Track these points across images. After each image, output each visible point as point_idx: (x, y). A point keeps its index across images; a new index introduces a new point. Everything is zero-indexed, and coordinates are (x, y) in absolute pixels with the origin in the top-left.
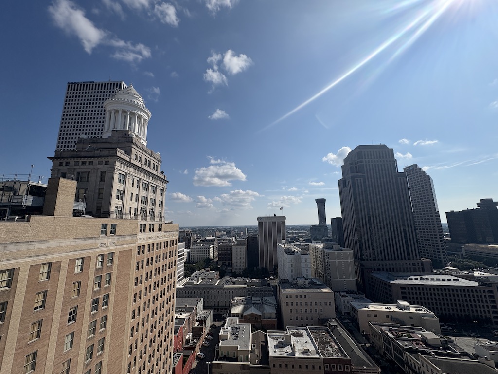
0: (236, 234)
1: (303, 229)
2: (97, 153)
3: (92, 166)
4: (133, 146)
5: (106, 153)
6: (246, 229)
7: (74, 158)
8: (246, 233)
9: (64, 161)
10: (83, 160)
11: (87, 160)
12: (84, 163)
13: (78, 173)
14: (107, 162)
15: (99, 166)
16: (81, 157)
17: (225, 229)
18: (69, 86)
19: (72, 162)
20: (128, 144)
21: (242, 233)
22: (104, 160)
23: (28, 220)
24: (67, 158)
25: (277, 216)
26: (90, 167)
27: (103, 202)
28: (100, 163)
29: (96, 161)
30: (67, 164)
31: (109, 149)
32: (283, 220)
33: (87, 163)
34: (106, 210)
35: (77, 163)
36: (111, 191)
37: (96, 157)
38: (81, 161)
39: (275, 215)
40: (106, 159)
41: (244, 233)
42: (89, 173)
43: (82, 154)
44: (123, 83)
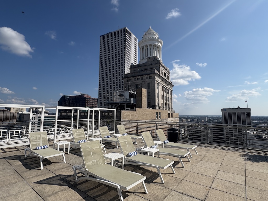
0: (198, 121)
1: (264, 120)
2: (144, 72)
3: (143, 80)
4: (160, 66)
5: (149, 72)
6: (206, 118)
7: (134, 77)
8: (207, 121)
9: (129, 79)
10: (138, 77)
11: (140, 77)
12: (138, 79)
13: (136, 85)
14: (150, 77)
15: (147, 80)
16: (137, 76)
17: (188, 118)
18: (101, 37)
19: (133, 79)
20: (157, 65)
21: (203, 121)
22: (149, 76)
23: (135, 110)
24: (130, 77)
25: (240, 108)
26: (142, 81)
27: (151, 100)
28: (147, 78)
29: (144, 77)
30: (130, 80)
31: (150, 69)
32: (248, 112)
33: (140, 79)
34: (153, 105)
35: (135, 80)
36: (155, 93)
37: (145, 75)
38: (137, 78)
39: (239, 107)
40: (150, 75)
41: (205, 121)
42: (141, 84)
43: (137, 74)
44: (126, 28)
